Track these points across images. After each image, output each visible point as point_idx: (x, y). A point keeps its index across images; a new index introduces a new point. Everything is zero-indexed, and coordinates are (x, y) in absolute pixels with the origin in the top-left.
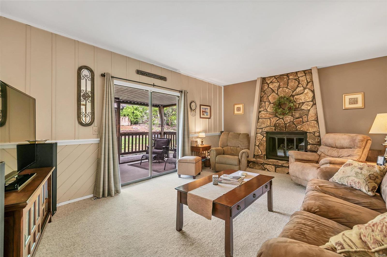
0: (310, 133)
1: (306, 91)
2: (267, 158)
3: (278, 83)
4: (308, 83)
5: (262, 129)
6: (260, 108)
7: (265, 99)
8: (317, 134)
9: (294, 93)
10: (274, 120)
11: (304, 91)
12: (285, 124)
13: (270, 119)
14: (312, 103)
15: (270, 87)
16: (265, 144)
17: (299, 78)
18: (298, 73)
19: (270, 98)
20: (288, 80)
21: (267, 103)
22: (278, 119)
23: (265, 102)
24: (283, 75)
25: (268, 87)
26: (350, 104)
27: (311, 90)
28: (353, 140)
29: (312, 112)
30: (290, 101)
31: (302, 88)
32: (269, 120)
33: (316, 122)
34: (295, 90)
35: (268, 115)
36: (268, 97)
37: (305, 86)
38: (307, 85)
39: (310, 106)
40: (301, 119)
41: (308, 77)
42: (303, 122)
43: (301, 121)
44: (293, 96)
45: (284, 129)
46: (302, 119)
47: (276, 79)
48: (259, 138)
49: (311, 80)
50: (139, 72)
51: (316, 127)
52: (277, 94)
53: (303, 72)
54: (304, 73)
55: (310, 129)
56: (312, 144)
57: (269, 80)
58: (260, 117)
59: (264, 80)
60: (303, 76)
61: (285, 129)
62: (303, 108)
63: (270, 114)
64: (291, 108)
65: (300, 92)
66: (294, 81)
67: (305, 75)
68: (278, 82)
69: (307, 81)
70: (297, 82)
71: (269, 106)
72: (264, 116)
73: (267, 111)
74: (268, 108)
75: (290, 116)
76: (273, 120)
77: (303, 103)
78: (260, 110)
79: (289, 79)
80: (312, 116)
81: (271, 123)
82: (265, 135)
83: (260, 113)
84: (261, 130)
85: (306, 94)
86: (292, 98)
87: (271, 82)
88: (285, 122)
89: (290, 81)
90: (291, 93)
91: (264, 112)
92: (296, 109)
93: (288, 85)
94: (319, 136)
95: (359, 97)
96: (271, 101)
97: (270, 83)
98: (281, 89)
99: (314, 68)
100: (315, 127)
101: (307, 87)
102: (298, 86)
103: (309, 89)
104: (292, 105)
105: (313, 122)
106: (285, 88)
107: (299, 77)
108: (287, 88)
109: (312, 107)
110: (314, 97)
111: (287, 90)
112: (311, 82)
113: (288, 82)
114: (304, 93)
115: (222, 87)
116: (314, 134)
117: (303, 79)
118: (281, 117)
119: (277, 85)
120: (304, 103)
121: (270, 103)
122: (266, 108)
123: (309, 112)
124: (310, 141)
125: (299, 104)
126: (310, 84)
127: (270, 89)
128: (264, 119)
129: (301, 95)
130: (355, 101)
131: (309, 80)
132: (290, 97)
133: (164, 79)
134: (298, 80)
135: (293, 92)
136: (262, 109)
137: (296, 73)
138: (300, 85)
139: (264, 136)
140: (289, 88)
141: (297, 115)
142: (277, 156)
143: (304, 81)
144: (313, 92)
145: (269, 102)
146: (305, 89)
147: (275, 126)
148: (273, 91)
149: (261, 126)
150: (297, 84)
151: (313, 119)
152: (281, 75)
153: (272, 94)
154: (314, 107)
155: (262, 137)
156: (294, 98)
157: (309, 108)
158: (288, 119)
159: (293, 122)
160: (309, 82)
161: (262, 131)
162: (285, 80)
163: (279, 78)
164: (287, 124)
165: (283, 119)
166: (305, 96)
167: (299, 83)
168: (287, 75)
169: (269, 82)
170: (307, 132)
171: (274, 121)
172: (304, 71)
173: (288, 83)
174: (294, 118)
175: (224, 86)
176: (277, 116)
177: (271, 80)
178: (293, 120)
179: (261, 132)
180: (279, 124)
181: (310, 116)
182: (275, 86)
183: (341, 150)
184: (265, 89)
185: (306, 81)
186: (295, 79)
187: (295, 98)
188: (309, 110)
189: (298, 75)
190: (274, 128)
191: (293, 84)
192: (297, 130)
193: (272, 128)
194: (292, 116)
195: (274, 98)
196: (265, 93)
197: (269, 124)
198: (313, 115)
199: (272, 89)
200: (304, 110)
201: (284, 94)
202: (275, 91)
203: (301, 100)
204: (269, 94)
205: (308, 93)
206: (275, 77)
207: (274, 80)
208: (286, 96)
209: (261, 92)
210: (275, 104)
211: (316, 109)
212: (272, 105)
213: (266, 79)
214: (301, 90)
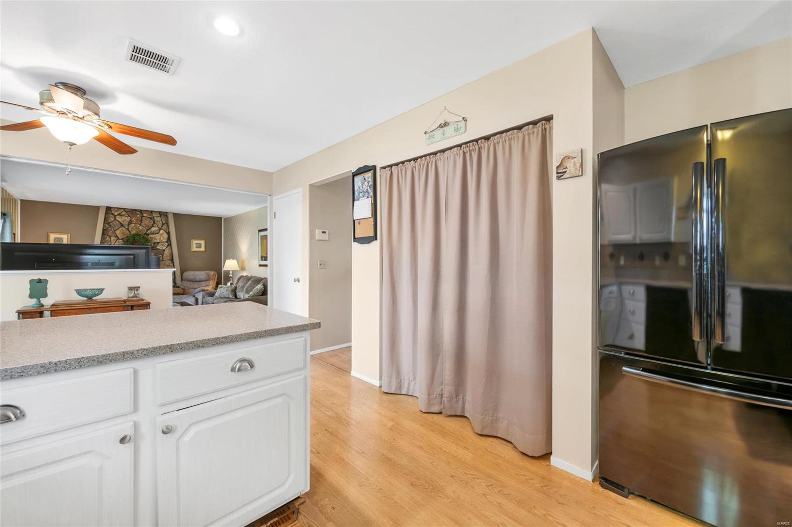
1: (162, 232)
4: (163, 224)
6: (103, 243)
7: (110, 233)
9: (149, 232)
11: (159, 232)
14: (167, 244)
15: (117, 219)
17: (155, 218)
18: (153, 213)
19: (118, 232)
20: (142, 217)
21: (112, 238)
23: (110, 237)
24: (135, 210)
25: (115, 219)
26: (196, 247)
28: (209, 276)
29: (167, 252)
30: (146, 240)
31: (157, 228)
33: (171, 262)
34: (150, 229)
36: (115, 231)
37: (160, 227)
38: (162, 226)
39: (165, 246)
41: (163, 219)
44: (148, 235)
47: (127, 212)
49: (166, 222)
52: (128, 229)
53: (158, 213)
54: (160, 214)
57: (117, 211)
59: (109, 209)
60: (158, 217)
62: (158, 247)
65: (155, 232)
66: (148, 219)
67: (161, 217)
68: (129, 216)
70: (152, 221)
71: (117, 242)
77: (158, 243)
80: (167, 256)
85: (161, 234)
86: (146, 236)
87: (119, 214)
89: (144, 218)
93: (141, 222)
95: (203, 242)
96: (119, 236)
97: (118, 215)
98: (133, 225)
99: (170, 212)
101: (162, 228)
102: (153, 226)
103: (164, 230)
105: (168, 261)
106: (138, 225)
108: (140, 225)
110: (169, 239)
111: (141, 228)
112: (166, 225)
114: (160, 233)
115: (16, 200)
117: (159, 220)
119: (128, 219)
120: (160, 243)
121: (118, 239)
123: (164, 252)
125: (155, 243)
126: (165, 227)
127: (118, 223)
129: (156, 235)
130: (199, 246)
132: (144, 235)
134: (153, 219)
135: (147, 230)
137: (151, 212)
138: (155, 225)
140: (143, 226)
143: (159, 222)
144: (168, 233)
145: (117, 236)
146: (160, 229)
148: (122, 225)
150: (152, 223)
151: (168, 258)
152: (132, 210)
153: (121, 228)
154: (168, 248)
157: (164, 248)
162: (138, 216)
163: (132, 212)
166: (160, 237)
167: (154, 223)
168: (141, 211)
169: (116, 214)
172: (160, 213)
173: (142, 220)
175: (22, 200)
177: (120, 212)
181: (165, 255)
182: (125, 220)
183: (200, 283)
184: (110, 221)
185: (161, 223)
186: (150, 218)
187: (150, 237)
188: (164, 250)
191: (146, 222)
195: (124, 234)
196: (110, 226)
198: (169, 255)
199: (120, 222)
200: (159, 249)
201: (138, 231)
202: (124, 225)
203: (156, 239)
204: (117, 228)
205: (163, 233)
206: (125, 209)
207: (124, 213)
208: (140, 233)
209: (104, 223)
210: (127, 241)
211: (171, 249)
212: (121, 241)
213: (112, 209)
214: (156, 230)
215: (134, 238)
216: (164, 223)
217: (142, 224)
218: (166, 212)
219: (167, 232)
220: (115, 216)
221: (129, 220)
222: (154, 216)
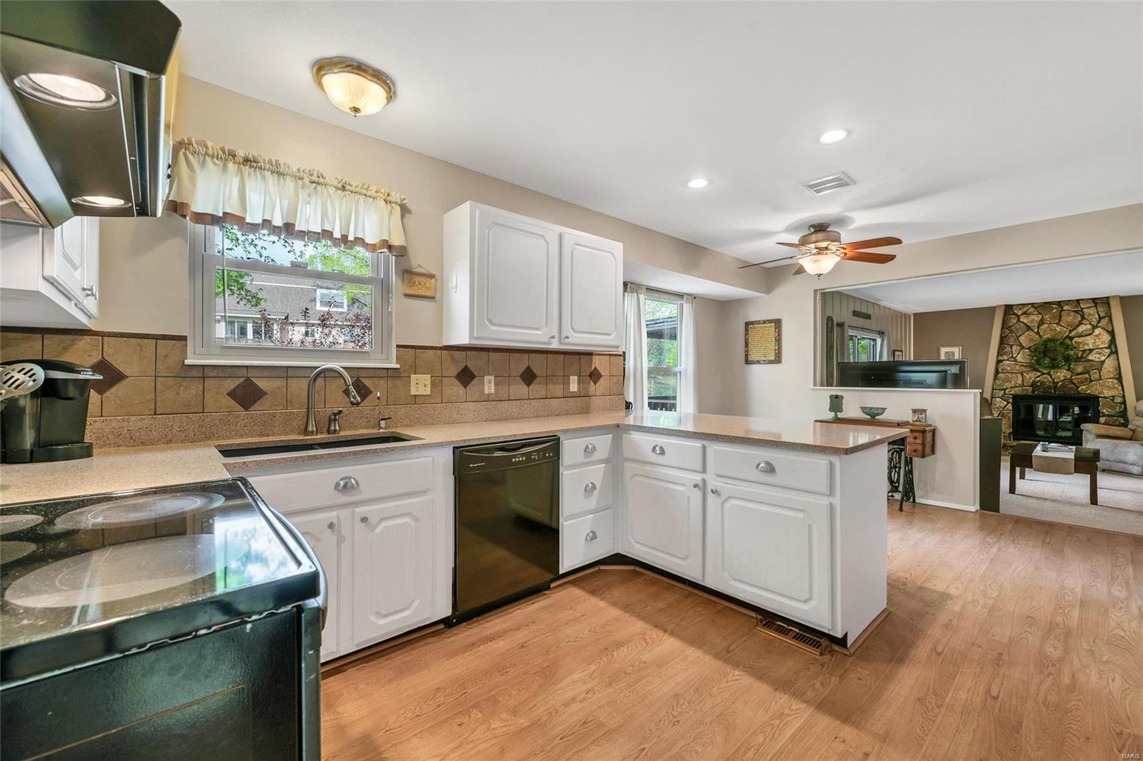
0: (1105, 397)
1: (1097, 331)
2: (1014, 439)
3: (1040, 315)
4: (1100, 318)
5: (1005, 390)
6: (1002, 355)
7: (1011, 341)
8: (1119, 400)
9: (1073, 333)
10: (1031, 376)
11: (1093, 332)
12: (1054, 382)
13: (1022, 375)
14: (1108, 351)
15: (1021, 320)
16: (1011, 415)
17: (1084, 310)
18: (1081, 302)
19: (1022, 339)
20: (1060, 312)
21: (1016, 348)
22: (1039, 374)
23: (1011, 346)
24: (1050, 303)
25: (1019, 319)
27: (1106, 330)
29: (1109, 365)
30: (1067, 347)
31: (1089, 326)
32: (1020, 376)
33: (1116, 381)
34: (1075, 329)
35: (1017, 367)
36: (1018, 337)
37: (1094, 323)
38: (1099, 322)
39: (1104, 355)
40: (1087, 376)
41: (1100, 309)
42: (1091, 381)
43: (1086, 379)
44: (1071, 339)
45: (1053, 391)
46: (1090, 375)
47: (1036, 308)
48: (998, 406)
49: (1107, 314)
50: (856, 314)
51: (1117, 388)
52: (1038, 333)
53: (1091, 301)
54: (1094, 302)
55: (1105, 392)
56: (1109, 416)
57: (1020, 309)
58: (1000, 370)
59: (1009, 309)
60: (1090, 307)
61: (1055, 392)
62: (1090, 357)
63: (1022, 366)
64: (1069, 357)
65: (1084, 332)
66: (1072, 314)
67: (1096, 306)
68: (1040, 313)
69: (1099, 315)
70: (1079, 316)
71: (1021, 353)
72: (1009, 368)
73: (1016, 360)
74: (1019, 356)
75: (1065, 371)
76: (1028, 376)
77: (1091, 350)
78: (1000, 358)
79: (1062, 310)
80: (1109, 372)
81: (1025, 381)
82: (1011, 400)
83: (1001, 364)
84: (1002, 392)
85: (1097, 336)
86: (1068, 341)
87: (1025, 313)
88: (1053, 380)
89: (1063, 313)
90: (1067, 333)
91: (1009, 362)
92: (1078, 360)
93: (1060, 320)
94: (1124, 403)
96: (1024, 345)
97: (1022, 314)
98: (1046, 326)
99: (1114, 297)
100: (1114, 388)
101: (1099, 325)
102: (1080, 323)
103: (1103, 328)
104: (1072, 353)
105: (1110, 380)
106: (1055, 325)
107: (1082, 309)
108: (1058, 324)
109: (1108, 357)
110: (1113, 341)
111: (1058, 329)
112: (1107, 318)
113: (1060, 315)
114: (1094, 334)
115: (909, 316)
116: (1113, 400)
117: (1092, 313)
118: (1045, 372)
119: (1037, 318)
120: (1094, 349)
121: (1023, 348)
122: (1014, 356)
123: (1102, 365)
124: (1105, 411)
125: (1084, 351)
126: (1104, 322)
127: (1022, 325)
128: (1009, 375)
129: (1086, 338)
131: (1102, 315)
132: (1065, 338)
133: (868, 317)
134: (1080, 312)
135: (1071, 331)
136: (1005, 357)
137: (1078, 301)
138: (1085, 322)
139: (1008, 403)
140: (1064, 325)
141: (1080, 369)
142: (1038, 436)
143: (1093, 315)
144: (1112, 333)
145: (1021, 345)
146: (1094, 327)
147: (1033, 385)
148: (1029, 328)
149: (1003, 385)
150: (1080, 319)
151: (1112, 376)
152: (1045, 303)
153: (1026, 333)
154: (1112, 357)
155: (1005, 403)
156: (1073, 342)
157: (1103, 358)
158: (1061, 374)
159: (1071, 380)
160: (1103, 317)
161: (1005, 393)
162: (1055, 310)
163: (1044, 307)
164: (1058, 383)
165: (1049, 374)
166: (1095, 339)
167: (1083, 318)
168: (1059, 303)
169: (1020, 313)
170: (1100, 397)
171: (1030, 378)
172: (1093, 300)
173: (1061, 317)
174: (1072, 373)
175: (915, 314)
176: (1037, 370)
177: (1025, 309)
178: (1071, 377)
179: (1003, 396)
180: (1042, 383)
181: (1104, 371)
182: (1034, 320)
184: (1011, 324)
185: (1097, 316)
186: (1076, 312)
187: (1076, 342)
188: (1103, 362)
189: (1081, 305)
190: (1031, 389)
191: (1069, 318)
192: (1079, 392)
193: (1026, 390)
194: (1069, 370)
195: (1031, 340)
196: (1012, 331)
197: (1020, 382)
198: (1112, 369)
199: (1025, 324)
200: (1092, 360)
201: (1053, 334)
202: (1033, 329)
203: (1088, 344)
204: (1021, 333)
205: (1100, 334)
206: (1032, 305)
207: (1032, 310)
208: (1056, 337)
209: (1003, 327)
210: (1035, 351)
211: (1118, 360)
212: (1027, 350)
213: (1014, 307)
214: (1086, 330)
215: (1046, 345)
216: (1101, 316)
217: (1061, 323)
218: (1108, 297)
219: (1108, 332)
220: (1018, 317)
221: (1039, 319)
222: (1083, 307)
